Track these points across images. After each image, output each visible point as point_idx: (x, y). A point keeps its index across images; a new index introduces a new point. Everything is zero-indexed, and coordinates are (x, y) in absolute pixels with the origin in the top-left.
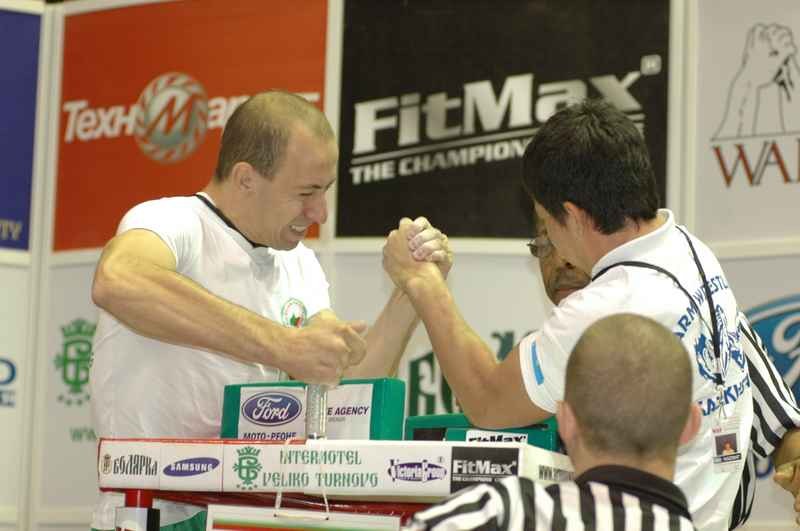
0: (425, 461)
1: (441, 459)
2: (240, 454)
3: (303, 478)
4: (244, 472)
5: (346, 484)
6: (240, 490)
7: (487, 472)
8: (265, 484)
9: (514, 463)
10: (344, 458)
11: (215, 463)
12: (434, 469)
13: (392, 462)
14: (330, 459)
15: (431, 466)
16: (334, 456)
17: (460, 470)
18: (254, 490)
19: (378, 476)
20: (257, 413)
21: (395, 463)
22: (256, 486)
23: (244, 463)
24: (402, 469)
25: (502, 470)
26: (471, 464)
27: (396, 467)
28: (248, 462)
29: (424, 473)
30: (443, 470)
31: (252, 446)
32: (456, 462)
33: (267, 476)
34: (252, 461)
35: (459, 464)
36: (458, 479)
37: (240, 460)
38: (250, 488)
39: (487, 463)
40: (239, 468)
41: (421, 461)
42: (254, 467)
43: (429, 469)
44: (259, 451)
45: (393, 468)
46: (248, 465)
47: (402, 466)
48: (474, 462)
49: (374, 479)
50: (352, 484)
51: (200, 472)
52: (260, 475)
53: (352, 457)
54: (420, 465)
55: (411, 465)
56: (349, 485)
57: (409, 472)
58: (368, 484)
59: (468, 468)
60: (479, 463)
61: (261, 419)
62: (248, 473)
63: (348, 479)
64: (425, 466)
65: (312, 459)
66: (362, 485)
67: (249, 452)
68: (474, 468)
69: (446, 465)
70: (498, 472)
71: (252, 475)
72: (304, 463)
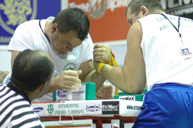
0: (95, 106)
1: (99, 105)
2: (48, 106)
3: (65, 112)
4: (50, 111)
5: (75, 113)
6: (49, 116)
7: (111, 108)
8: (55, 114)
9: (118, 105)
10: (75, 106)
11: (42, 109)
12: (98, 108)
13: (87, 106)
14: (71, 106)
15: (97, 107)
16: (72, 105)
17: (104, 108)
18: (53, 116)
19: (83, 110)
20: (60, 94)
21: (88, 106)
22: (53, 115)
23: (50, 108)
24: (90, 108)
25: (115, 107)
26: (107, 106)
27: (88, 108)
28: (51, 108)
29: (95, 109)
30: (100, 108)
31: (51, 103)
32: (103, 106)
33: (55, 112)
34: (52, 108)
35: (104, 106)
36: (104, 110)
37: (49, 108)
38: (51, 115)
39: (111, 105)
40: (48, 110)
41: (94, 106)
42: (52, 109)
43: (96, 108)
44: (53, 105)
45: (87, 108)
46: (51, 109)
47: (89, 107)
48: (108, 105)
49: (82, 111)
50: (77, 113)
51: (39, 111)
52: (54, 111)
53: (77, 105)
54: (94, 107)
55: (92, 107)
56: (76, 113)
57: (91, 109)
58: (81, 113)
59: (106, 107)
60: (109, 105)
61: (61, 96)
62: (51, 111)
63: (76, 111)
64: (95, 107)
65: (67, 106)
66: (80, 113)
67: (51, 105)
68: (108, 107)
69: (101, 106)
70: (114, 108)
71: (52, 112)
72: (65, 108)
